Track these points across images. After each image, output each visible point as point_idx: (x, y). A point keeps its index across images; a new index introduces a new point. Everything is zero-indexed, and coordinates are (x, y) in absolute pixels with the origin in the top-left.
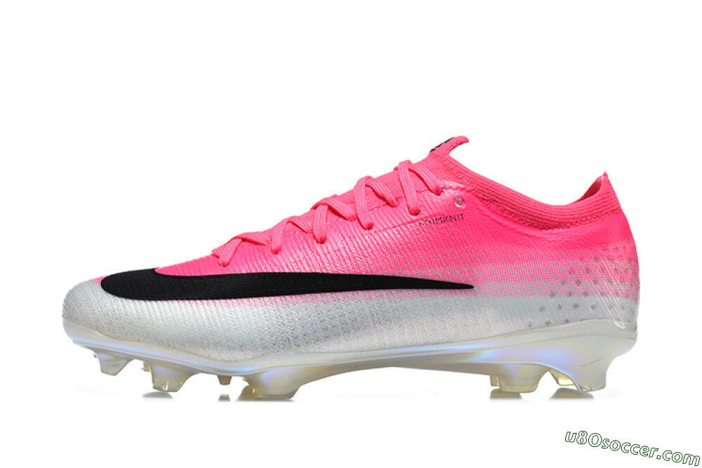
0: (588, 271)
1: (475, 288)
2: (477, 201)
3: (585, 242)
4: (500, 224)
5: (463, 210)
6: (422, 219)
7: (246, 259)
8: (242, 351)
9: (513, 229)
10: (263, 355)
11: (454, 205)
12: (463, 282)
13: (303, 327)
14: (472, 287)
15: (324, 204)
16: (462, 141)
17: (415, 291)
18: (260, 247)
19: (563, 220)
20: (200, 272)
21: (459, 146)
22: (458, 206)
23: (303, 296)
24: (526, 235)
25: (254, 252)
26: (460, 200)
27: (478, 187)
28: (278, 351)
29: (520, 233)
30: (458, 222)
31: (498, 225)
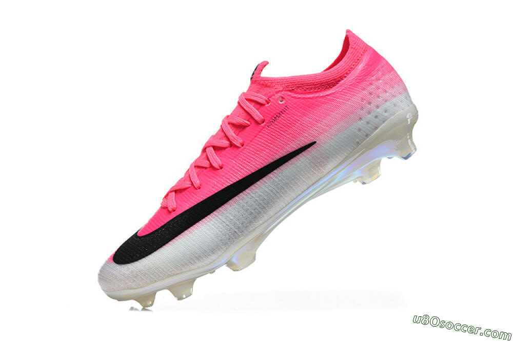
0: (371, 94)
1: (317, 142)
2: (290, 93)
3: (360, 79)
4: (309, 98)
5: (285, 103)
6: (267, 123)
7: (184, 201)
8: (214, 253)
9: (317, 97)
10: (227, 249)
11: (279, 104)
12: (309, 142)
13: (238, 220)
14: (315, 142)
15: (209, 147)
16: (264, 64)
17: (287, 164)
18: (188, 189)
19: (341, 75)
20: (163, 222)
21: (264, 68)
22: (281, 103)
23: (228, 203)
24: (327, 95)
25: (186, 194)
26: (281, 99)
27: (286, 85)
28: (234, 241)
29: (322, 96)
30: (287, 111)
31: (309, 99)
